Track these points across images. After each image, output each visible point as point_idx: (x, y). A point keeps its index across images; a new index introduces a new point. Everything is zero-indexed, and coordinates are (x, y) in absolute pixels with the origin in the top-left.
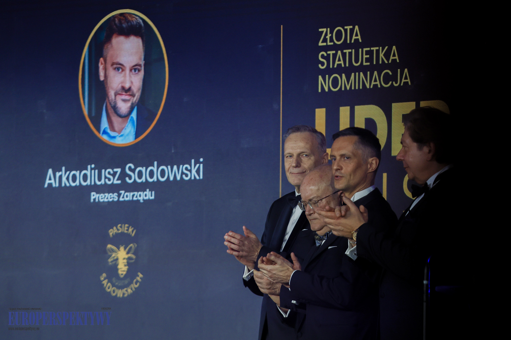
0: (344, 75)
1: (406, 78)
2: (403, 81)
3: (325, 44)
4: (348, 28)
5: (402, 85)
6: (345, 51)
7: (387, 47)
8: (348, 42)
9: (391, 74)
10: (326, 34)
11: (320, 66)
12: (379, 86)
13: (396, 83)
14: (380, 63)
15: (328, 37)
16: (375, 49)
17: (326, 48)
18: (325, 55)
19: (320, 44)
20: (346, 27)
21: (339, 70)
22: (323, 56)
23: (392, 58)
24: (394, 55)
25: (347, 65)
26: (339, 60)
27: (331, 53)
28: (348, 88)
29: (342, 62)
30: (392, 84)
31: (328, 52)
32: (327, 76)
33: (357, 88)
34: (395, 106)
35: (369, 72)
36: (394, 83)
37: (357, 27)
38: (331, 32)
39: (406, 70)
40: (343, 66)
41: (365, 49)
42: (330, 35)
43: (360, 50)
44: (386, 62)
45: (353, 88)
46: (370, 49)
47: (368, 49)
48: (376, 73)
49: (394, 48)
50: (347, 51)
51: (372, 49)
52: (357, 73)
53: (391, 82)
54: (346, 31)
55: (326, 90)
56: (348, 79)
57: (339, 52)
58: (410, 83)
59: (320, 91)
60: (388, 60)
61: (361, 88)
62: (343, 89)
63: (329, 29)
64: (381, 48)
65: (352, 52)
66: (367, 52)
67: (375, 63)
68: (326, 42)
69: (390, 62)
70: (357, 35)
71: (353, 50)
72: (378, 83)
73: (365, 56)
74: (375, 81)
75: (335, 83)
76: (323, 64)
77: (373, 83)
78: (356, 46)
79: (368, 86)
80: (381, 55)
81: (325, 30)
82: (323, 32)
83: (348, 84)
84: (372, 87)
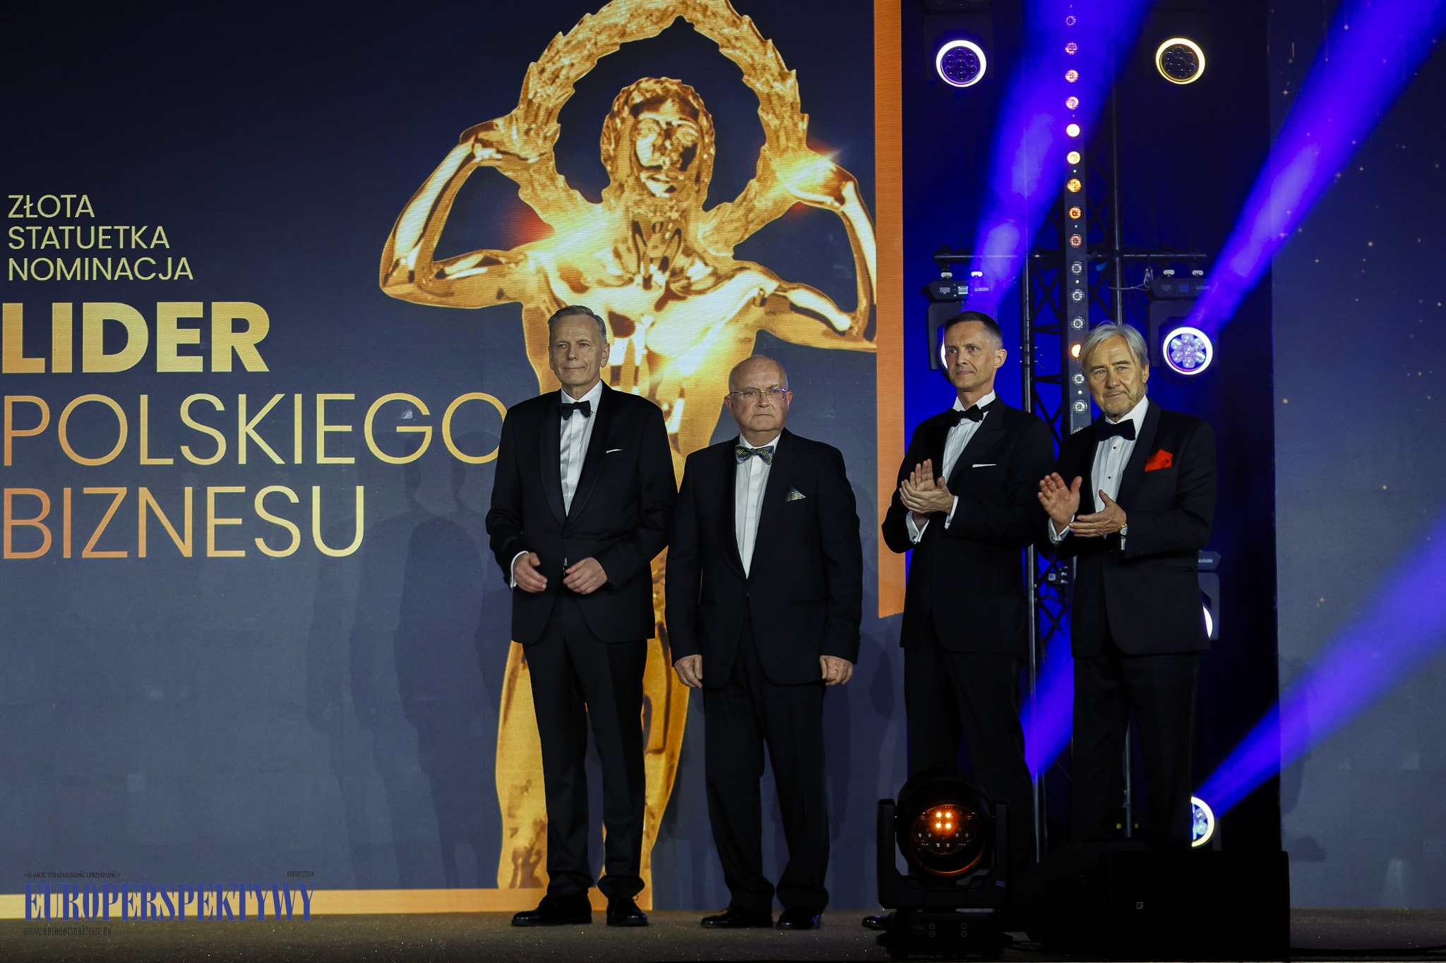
0: (59, 261)
1: (184, 269)
2: (178, 273)
3: (22, 216)
4: (69, 197)
5: (176, 278)
6: (60, 228)
7: (145, 228)
8: (68, 215)
9: (153, 262)
10: (24, 203)
11: (11, 245)
12: (131, 278)
13: (165, 275)
14: (133, 246)
15: (28, 206)
16: (122, 228)
17: (24, 222)
18: (22, 231)
19: (11, 215)
20: (62, 196)
21: (51, 252)
22: (16, 232)
23: (155, 241)
24: (160, 238)
25: (67, 247)
26: (50, 238)
27: (34, 229)
28: (69, 277)
29: (56, 242)
30: (157, 276)
31: (28, 228)
32: (26, 260)
33: (87, 278)
34: (162, 307)
35: (109, 259)
36: (160, 275)
37: (85, 197)
38: (34, 200)
39: (184, 260)
40: (58, 247)
41: (101, 228)
42: (32, 205)
43: (93, 228)
44: (145, 247)
45: (79, 278)
46: (113, 227)
47: (110, 227)
48: (124, 260)
49: (160, 228)
50: (67, 228)
51: (115, 227)
52: (87, 259)
53: (153, 275)
54: (63, 202)
55: (25, 277)
56: (69, 266)
57: (50, 229)
58: (191, 277)
59: (11, 278)
60: (148, 244)
61: (95, 278)
62: (59, 278)
63: (28, 197)
64: (133, 228)
65: (76, 229)
66: (105, 232)
67: (122, 247)
68: (25, 214)
69: (152, 246)
70: (85, 207)
71: (79, 228)
72: (129, 273)
73: (101, 237)
74: (124, 269)
75: (42, 269)
76: (17, 243)
77: (118, 273)
78: (85, 221)
79: (109, 277)
80: (135, 237)
81: (21, 197)
82: (18, 199)
83: (69, 273)
84: (116, 278)
